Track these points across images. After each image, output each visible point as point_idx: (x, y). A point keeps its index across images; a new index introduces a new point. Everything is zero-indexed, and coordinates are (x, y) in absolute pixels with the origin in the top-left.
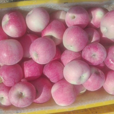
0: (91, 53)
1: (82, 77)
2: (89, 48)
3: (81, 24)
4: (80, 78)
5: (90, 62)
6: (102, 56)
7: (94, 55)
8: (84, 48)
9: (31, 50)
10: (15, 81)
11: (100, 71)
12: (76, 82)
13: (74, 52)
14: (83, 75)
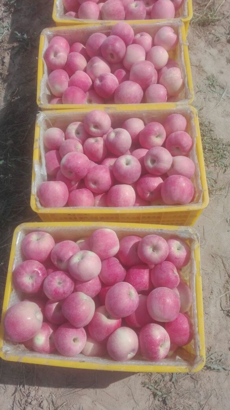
0: (63, 286)
1: (80, 258)
2: (64, 293)
3: (67, 329)
4: (82, 258)
5: (66, 276)
6: (51, 281)
7: (60, 283)
8: (70, 295)
9: (137, 302)
10: (161, 267)
11: (56, 263)
12: (89, 254)
13: (83, 292)
14: (78, 260)
